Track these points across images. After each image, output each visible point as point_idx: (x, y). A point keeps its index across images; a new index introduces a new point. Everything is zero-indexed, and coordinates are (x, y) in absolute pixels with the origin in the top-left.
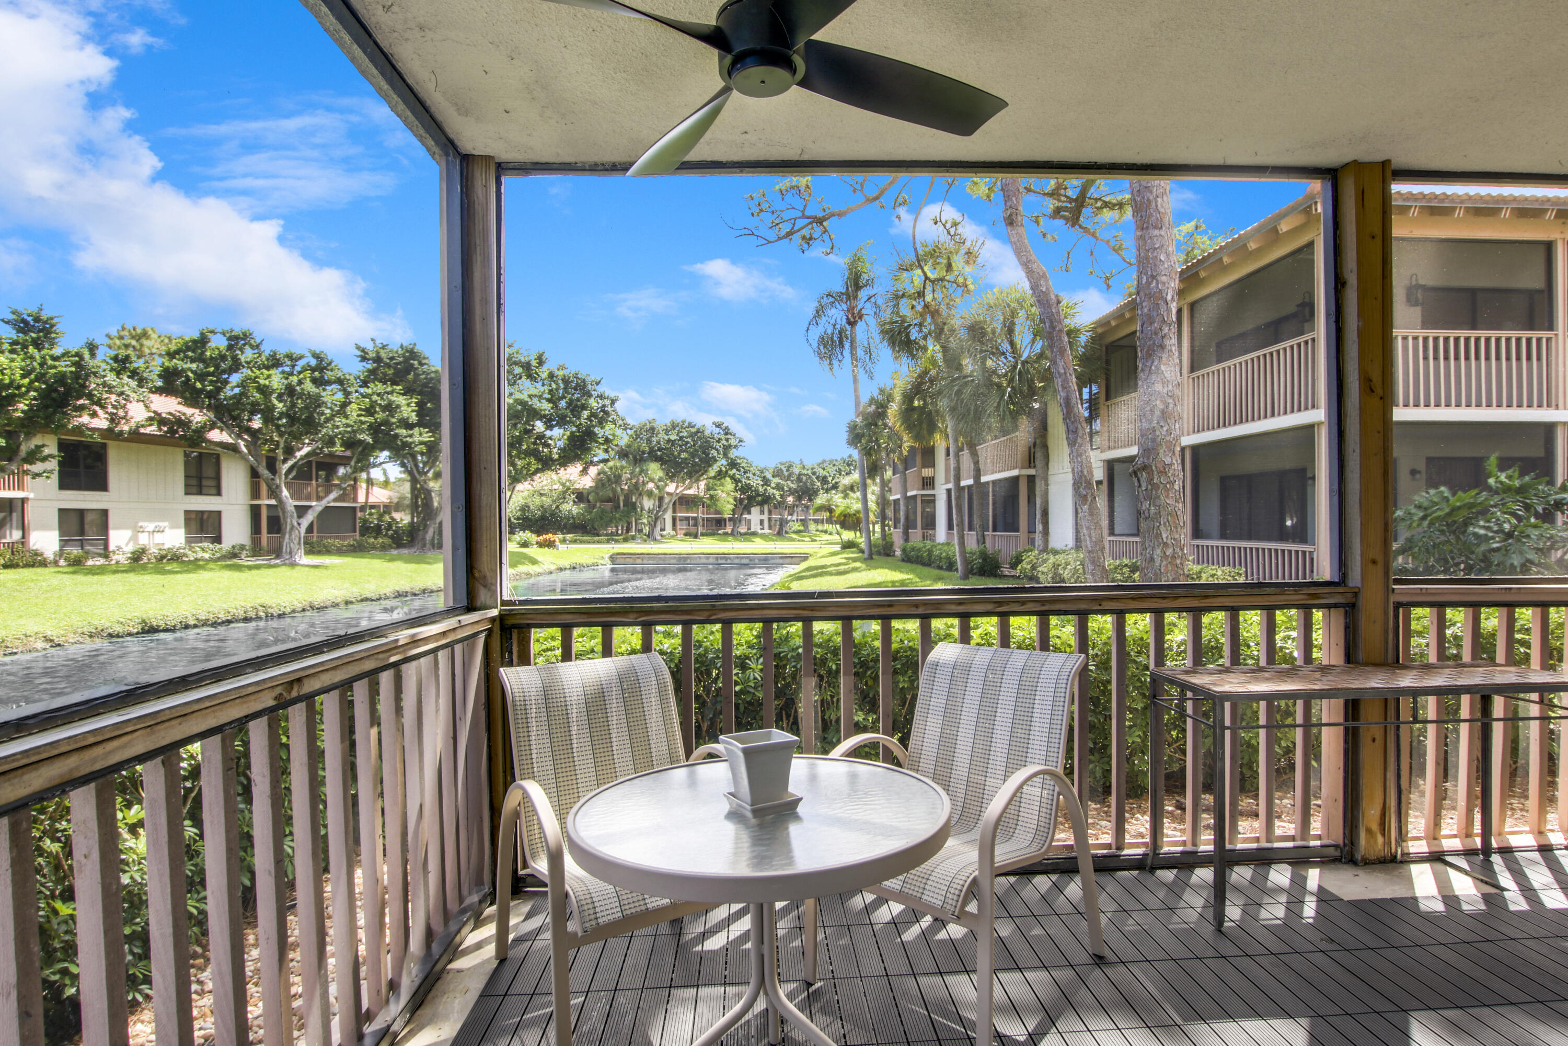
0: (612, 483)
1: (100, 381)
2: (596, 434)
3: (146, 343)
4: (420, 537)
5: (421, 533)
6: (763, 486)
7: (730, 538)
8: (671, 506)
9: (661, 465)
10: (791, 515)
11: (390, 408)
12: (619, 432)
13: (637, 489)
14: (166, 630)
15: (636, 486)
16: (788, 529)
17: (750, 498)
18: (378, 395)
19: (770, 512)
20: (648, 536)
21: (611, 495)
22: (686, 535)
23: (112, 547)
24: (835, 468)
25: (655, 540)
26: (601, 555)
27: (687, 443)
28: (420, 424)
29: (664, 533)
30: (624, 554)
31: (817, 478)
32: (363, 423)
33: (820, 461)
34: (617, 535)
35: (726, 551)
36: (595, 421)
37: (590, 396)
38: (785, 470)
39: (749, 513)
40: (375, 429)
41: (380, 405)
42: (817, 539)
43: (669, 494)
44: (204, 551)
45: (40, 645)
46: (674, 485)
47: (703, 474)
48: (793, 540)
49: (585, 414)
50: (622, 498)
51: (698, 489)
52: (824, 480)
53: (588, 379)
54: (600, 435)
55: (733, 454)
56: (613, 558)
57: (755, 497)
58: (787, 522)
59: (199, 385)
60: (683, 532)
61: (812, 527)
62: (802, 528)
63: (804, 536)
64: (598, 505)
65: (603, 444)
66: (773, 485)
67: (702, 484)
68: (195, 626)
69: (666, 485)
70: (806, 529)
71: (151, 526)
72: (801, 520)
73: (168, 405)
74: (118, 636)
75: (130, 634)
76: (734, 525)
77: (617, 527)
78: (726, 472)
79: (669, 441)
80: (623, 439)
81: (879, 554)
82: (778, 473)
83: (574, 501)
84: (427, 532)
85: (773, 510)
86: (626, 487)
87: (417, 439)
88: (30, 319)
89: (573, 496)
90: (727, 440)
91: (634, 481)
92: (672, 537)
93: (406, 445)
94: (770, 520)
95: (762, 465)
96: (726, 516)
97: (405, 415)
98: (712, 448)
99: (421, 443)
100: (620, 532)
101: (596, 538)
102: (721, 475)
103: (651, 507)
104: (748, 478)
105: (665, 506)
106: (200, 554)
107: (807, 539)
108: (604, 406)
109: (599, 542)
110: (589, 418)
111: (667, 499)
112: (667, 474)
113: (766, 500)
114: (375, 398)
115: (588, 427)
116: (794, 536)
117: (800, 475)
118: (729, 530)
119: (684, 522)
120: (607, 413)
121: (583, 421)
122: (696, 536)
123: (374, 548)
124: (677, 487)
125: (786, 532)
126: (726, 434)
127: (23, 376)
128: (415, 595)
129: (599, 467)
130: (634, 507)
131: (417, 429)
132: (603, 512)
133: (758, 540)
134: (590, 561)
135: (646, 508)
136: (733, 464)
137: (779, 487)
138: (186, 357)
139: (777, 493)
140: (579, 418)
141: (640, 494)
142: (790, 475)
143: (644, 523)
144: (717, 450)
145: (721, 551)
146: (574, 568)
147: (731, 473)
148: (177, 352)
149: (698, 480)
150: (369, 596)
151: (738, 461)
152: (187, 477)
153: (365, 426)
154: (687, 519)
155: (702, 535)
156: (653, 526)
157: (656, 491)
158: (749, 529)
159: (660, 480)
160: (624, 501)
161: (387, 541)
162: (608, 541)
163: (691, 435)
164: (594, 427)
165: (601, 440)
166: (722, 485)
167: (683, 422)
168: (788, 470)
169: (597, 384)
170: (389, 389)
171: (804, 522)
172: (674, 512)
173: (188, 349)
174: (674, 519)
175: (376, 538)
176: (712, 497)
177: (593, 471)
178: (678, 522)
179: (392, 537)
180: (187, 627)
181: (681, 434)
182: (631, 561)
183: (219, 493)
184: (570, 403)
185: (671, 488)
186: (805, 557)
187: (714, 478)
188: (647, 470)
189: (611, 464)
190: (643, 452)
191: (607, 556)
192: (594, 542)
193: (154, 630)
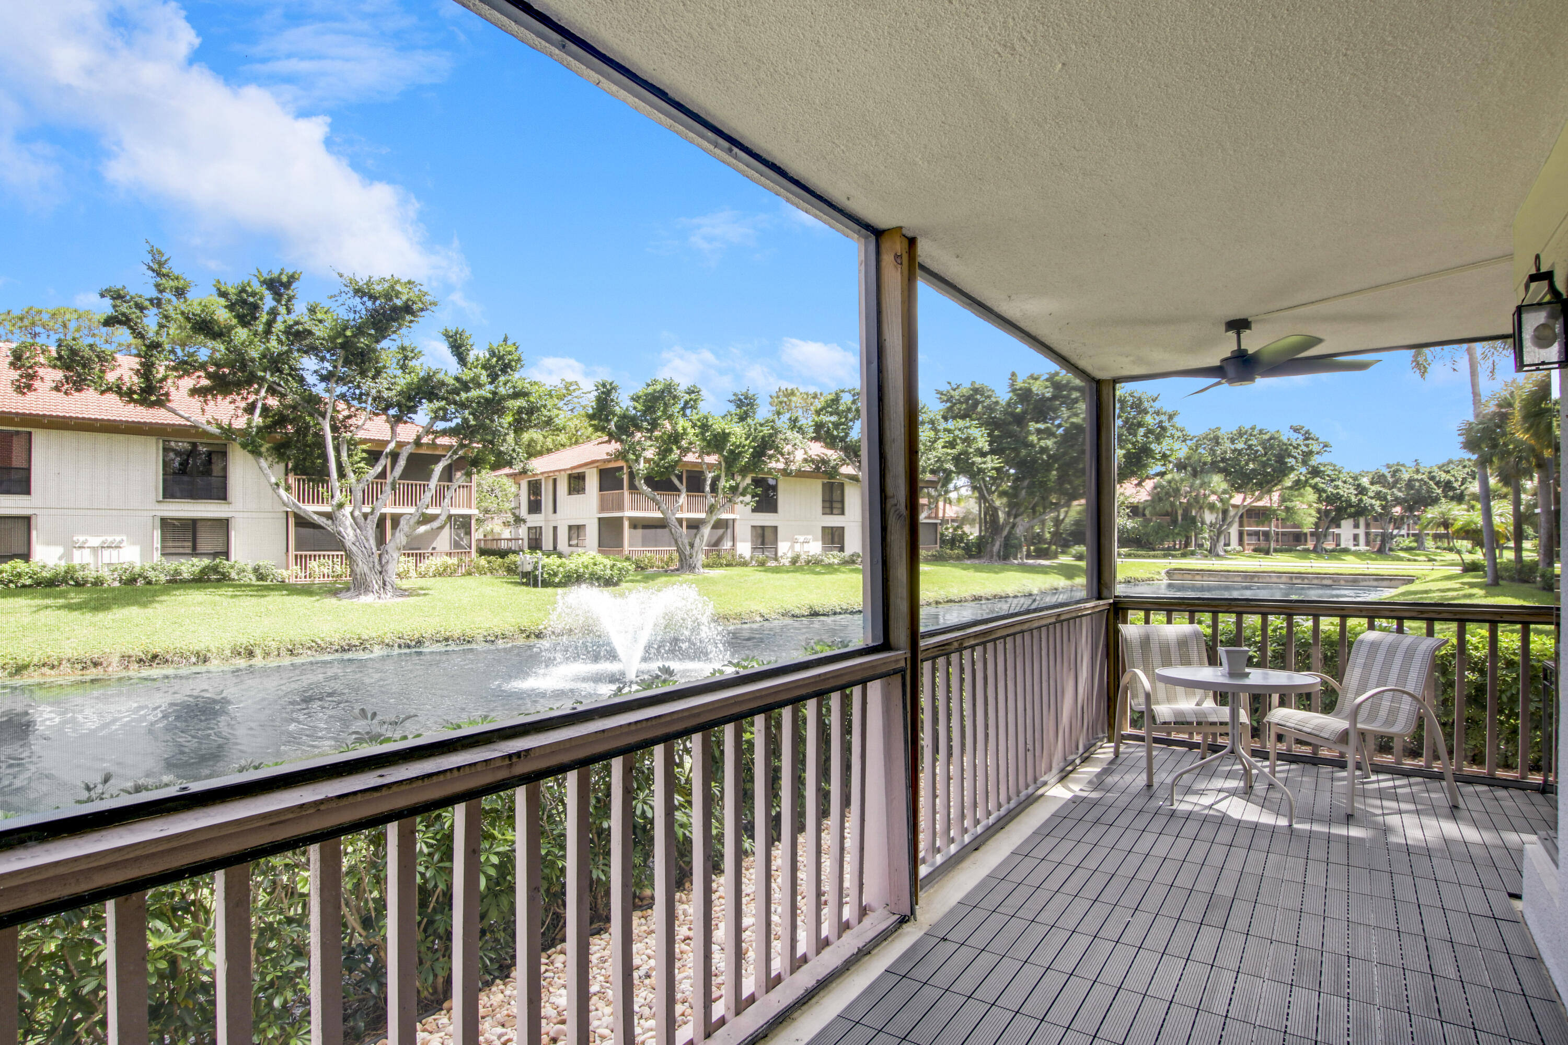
0: (1170, 496)
1: (783, 437)
2: (1152, 451)
3: (794, 399)
4: (989, 549)
5: (989, 545)
6: (1356, 495)
7: (1312, 555)
8: (1237, 519)
9: (1226, 476)
10: (1398, 528)
11: (968, 440)
12: (1176, 445)
13: (1198, 502)
14: (824, 615)
15: (1196, 499)
16: (1394, 546)
17: (1339, 510)
18: (960, 430)
19: (1368, 525)
20: (1210, 551)
21: (1170, 510)
22: (1255, 550)
23: (780, 554)
24: (1466, 470)
25: (1218, 555)
26: (1157, 570)
27: (1257, 451)
28: (992, 452)
29: (1229, 548)
30: (1182, 570)
31: (1438, 484)
32: (948, 454)
33: (1445, 461)
34: (1175, 549)
35: (1303, 570)
36: (1152, 437)
37: (1146, 412)
38: (1389, 476)
39: (1339, 526)
40: (956, 459)
41: (961, 438)
42: (1438, 558)
43: (1234, 506)
44: (834, 557)
45: (758, 619)
46: (1241, 496)
47: (1276, 485)
48: (1401, 559)
49: (1142, 431)
50: (1180, 512)
51: (1272, 500)
52: (1448, 486)
53: (1144, 397)
54: (1157, 451)
55: (1315, 461)
56: (1169, 573)
57: (1346, 509)
58: (1392, 537)
59: (835, 433)
60: (1252, 547)
61: (1429, 543)
62: (1414, 545)
63: (1418, 555)
64: (1154, 519)
65: (1159, 460)
66: (1371, 494)
67: (1276, 496)
68: (840, 613)
69: (1231, 497)
70: (1421, 546)
71: (801, 538)
72: (1414, 535)
73: (817, 449)
74: (797, 617)
75: (803, 616)
76: (1318, 540)
77: (1174, 542)
78: (1306, 481)
79: (1235, 450)
80: (1181, 451)
81: (1512, 579)
82: (1378, 479)
83: (1129, 516)
84: (994, 545)
85: (1372, 523)
86: (1185, 501)
87: (990, 465)
88: (742, 397)
89: (1128, 511)
90: (1307, 446)
91: (1194, 494)
92: (1239, 552)
93: (981, 471)
94: (1367, 534)
95: (1356, 471)
96: (1305, 530)
97: (980, 445)
98: (1290, 456)
99: (993, 469)
100: (1177, 547)
101: (1152, 553)
102: (1298, 485)
103: (1214, 521)
104: (1337, 487)
105: (1229, 520)
106: (832, 560)
107: (1422, 558)
108: (1161, 422)
109: (1154, 557)
110: (1145, 435)
111: (1232, 512)
112: (1233, 485)
113: (1358, 512)
114: (957, 432)
115: (1145, 444)
116: (1402, 554)
117: (1411, 480)
118: (1310, 545)
119: (1254, 538)
120: (1164, 429)
121: (1139, 438)
122: (1267, 552)
123: (951, 558)
124: (1244, 500)
125: (1391, 550)
126: (1307, 439)
127: (746, 439)
128: (988, 599)
129: (1155, 480)
130: (1193, 520)
131: (989, 456)
132: (1160, 526)
133: (1349, 558)
134: (1147, 576)
135: (1208, 522)
136: (1315, 472)
137: (1378, 496)
138: (827, 412)
139: (1377, 504)
140: (1135, 436)
141: (1201, 508)
142: (1396, 482)
143: (1204, 538)
144: (1295, 458)
145: (1296, 570)
146: (1129, 582)
147: (1312, 482)
148: (821, 410)
149: (1269, 491)
150: (953, 598)
151: (1322, 469)
152: (824, 501)
153: (950, 458)
154: (1257, 533)
155: (1276, 551)
156: (1215, 542)
157: (1219, 505)
158: (1338, 545)
159: (1224, 492)
160: (1182, 515)
161: (960, 552)
162: (1165, 556)
163: (1263, 443)
164: (1151, 443)
165: (1158, 456)
166: (1302, 495)
167: (1253, 428)
168: (1393, 476)
169: (1154, 401)
170: (968, 424)
171: (1418, 538)
172: (1241, 525)
173: (828, 406)
174: (1241, 534)
175: (951, 549)
176: (1288, 509)
177: (1149, 484)
178: (1246, 537)
179: (964, 548)
180: (835, 614)
181: (1250, 442)
182: (1190, 577)
183: (843, 513)
184: (1126, 421)
185: (1237, 499)
186: (1410, 580)
187: (1291, 488)
188: (1210, 483)
189: (1169, 477)
190: (1205, 464)
191: (1163, 572)
192: (1149, 557)
193: (815, 614)
